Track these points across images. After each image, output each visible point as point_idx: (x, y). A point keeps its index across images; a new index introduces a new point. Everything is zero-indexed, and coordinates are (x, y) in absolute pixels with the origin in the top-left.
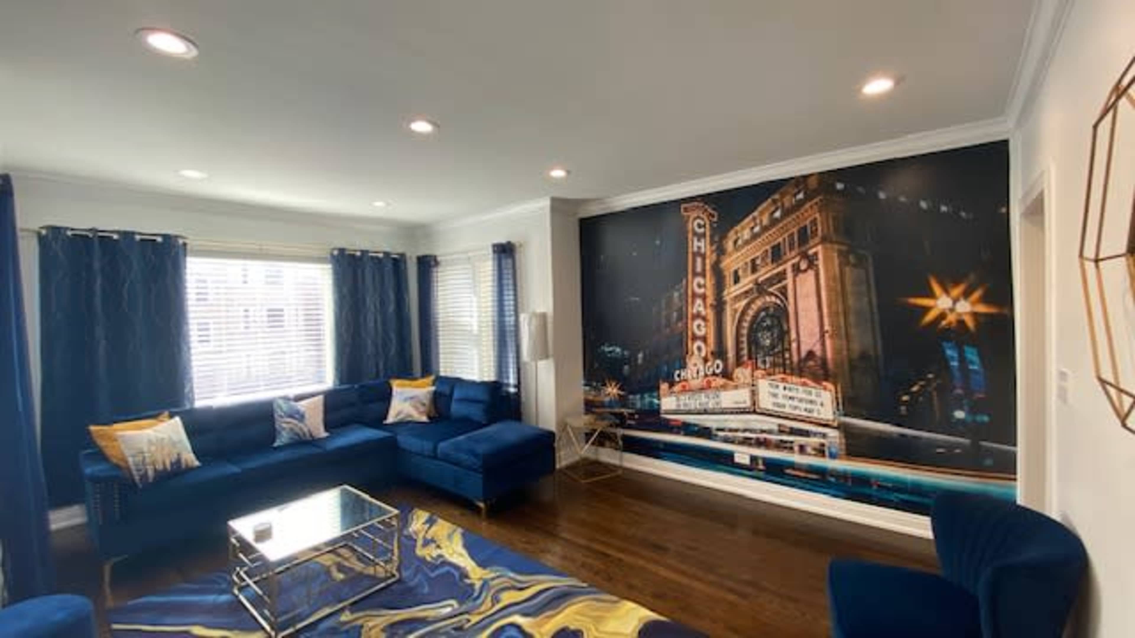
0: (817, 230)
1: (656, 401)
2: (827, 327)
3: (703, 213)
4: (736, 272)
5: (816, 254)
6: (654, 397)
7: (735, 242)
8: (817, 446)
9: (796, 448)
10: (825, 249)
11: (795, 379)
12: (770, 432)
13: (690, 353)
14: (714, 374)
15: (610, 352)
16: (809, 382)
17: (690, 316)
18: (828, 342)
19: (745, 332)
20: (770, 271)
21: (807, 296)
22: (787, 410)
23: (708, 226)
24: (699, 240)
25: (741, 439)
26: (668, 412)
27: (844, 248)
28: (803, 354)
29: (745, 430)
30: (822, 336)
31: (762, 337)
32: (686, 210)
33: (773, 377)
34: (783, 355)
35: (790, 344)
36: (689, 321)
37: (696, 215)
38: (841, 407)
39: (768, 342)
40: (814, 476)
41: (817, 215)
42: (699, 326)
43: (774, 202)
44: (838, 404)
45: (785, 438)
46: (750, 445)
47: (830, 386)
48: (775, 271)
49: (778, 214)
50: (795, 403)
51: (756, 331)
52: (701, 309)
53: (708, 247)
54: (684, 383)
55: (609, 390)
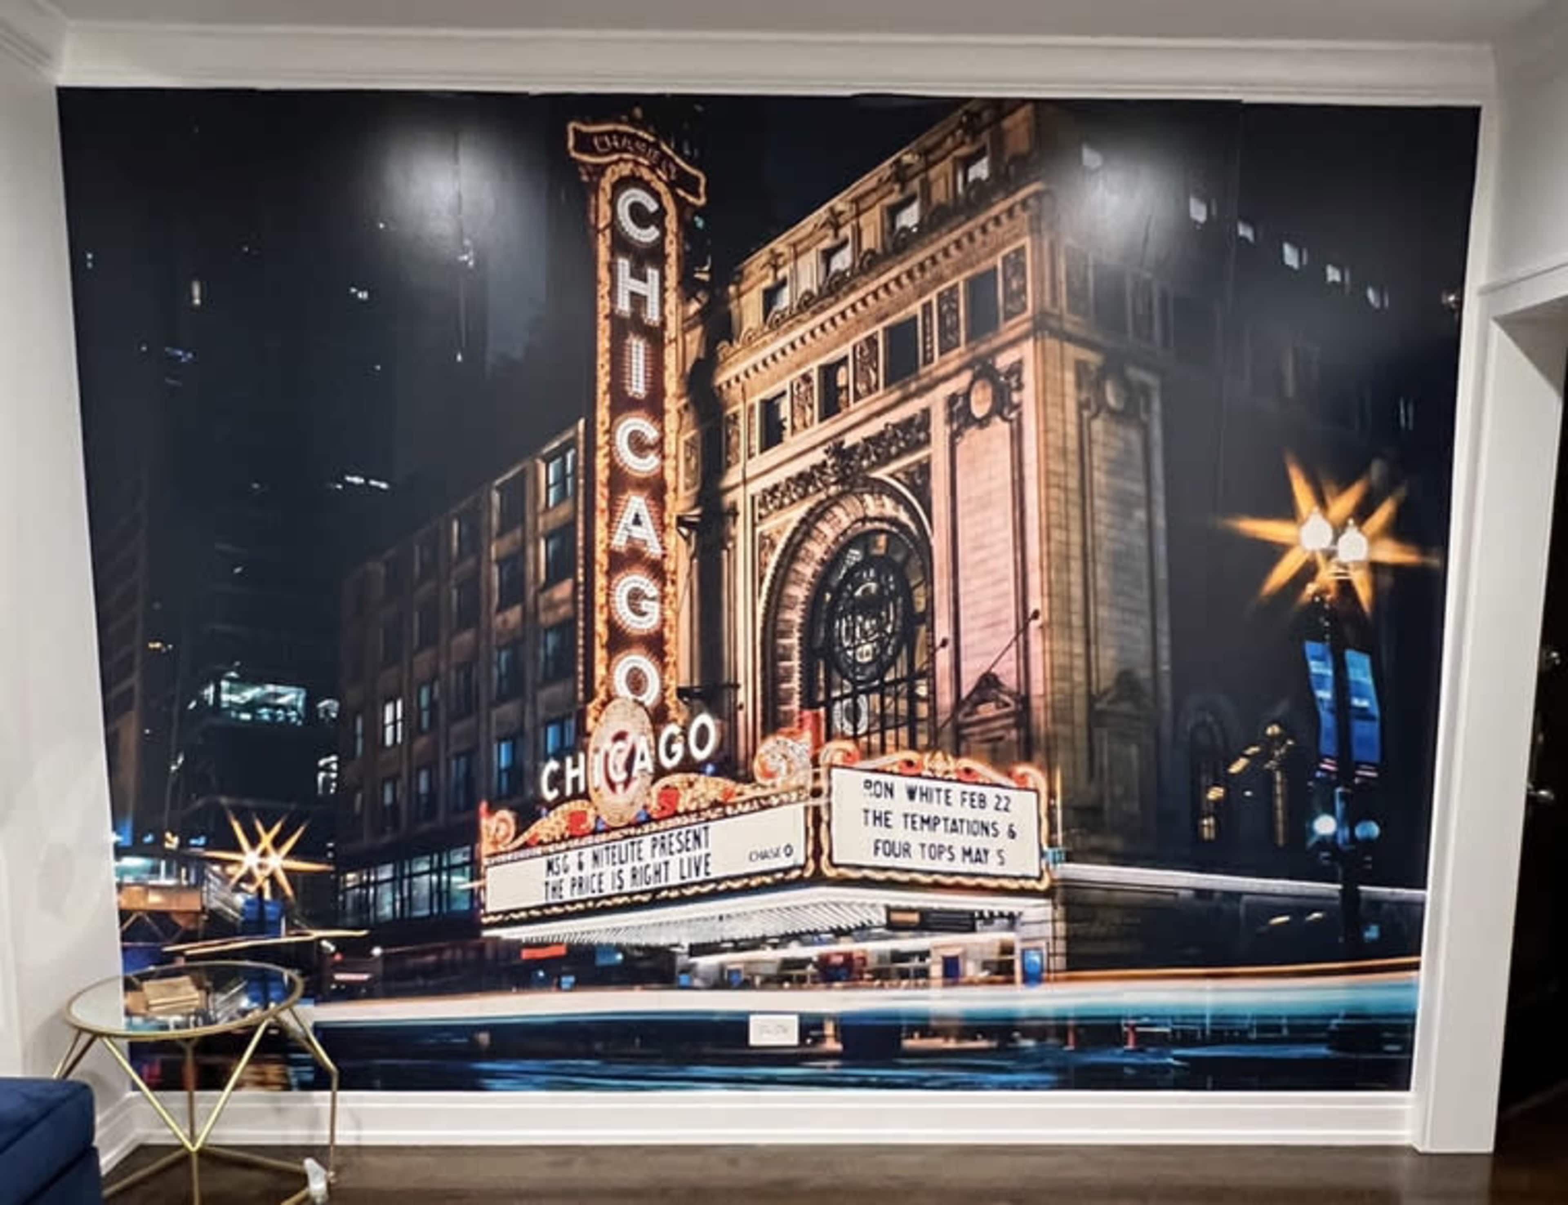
0: (1023, 290)
1: (461, 882)
2: (1035, 603)
3: (652, 169)
4: (770, 407)
5: (1016, 369)
6: (451, 869)
7: (770, 296)
8: (994, 955)
9: (936, 971)
10: (1043, 356)
11: (940, 763)
12: (862, 931)
13: (602, 696)
14: (688, 765)
15: (251, 706)
16: (978, 766)
17: (601, 558)
18: (1036, 646)
19: (795, 616)
20: (879, 414)
21: (985, 503)
22: (917, 861)
23: (671, 223)
24: (638, 274)
25: (772, 970)
26: (508, 920)
27: (1093, 358)
28: (968, 685)
29: (786, 939)
30: (1023, 629)
31: (850, 631)
32: (585, 143)
33: (879, 762)
34: (912, 689)
35: (932, 658)
36: (600, 581)
37: (625, 170)
38: (1060, 835)
39: (866, 652)
40: (982, 1044)
41: (1026, 241)
42: (635, 596)
43: (901, 175)
44: (1052, 830)
45: (907, 943)
46: (800, 982)
47: (1035, 776)
48: (895, 417)
49: (910, 218)
50: (940, 836)
51: (833, 614)
52: (646, 533)
53: (672, 298)
54: (577, 806)
55: (250, 858)
